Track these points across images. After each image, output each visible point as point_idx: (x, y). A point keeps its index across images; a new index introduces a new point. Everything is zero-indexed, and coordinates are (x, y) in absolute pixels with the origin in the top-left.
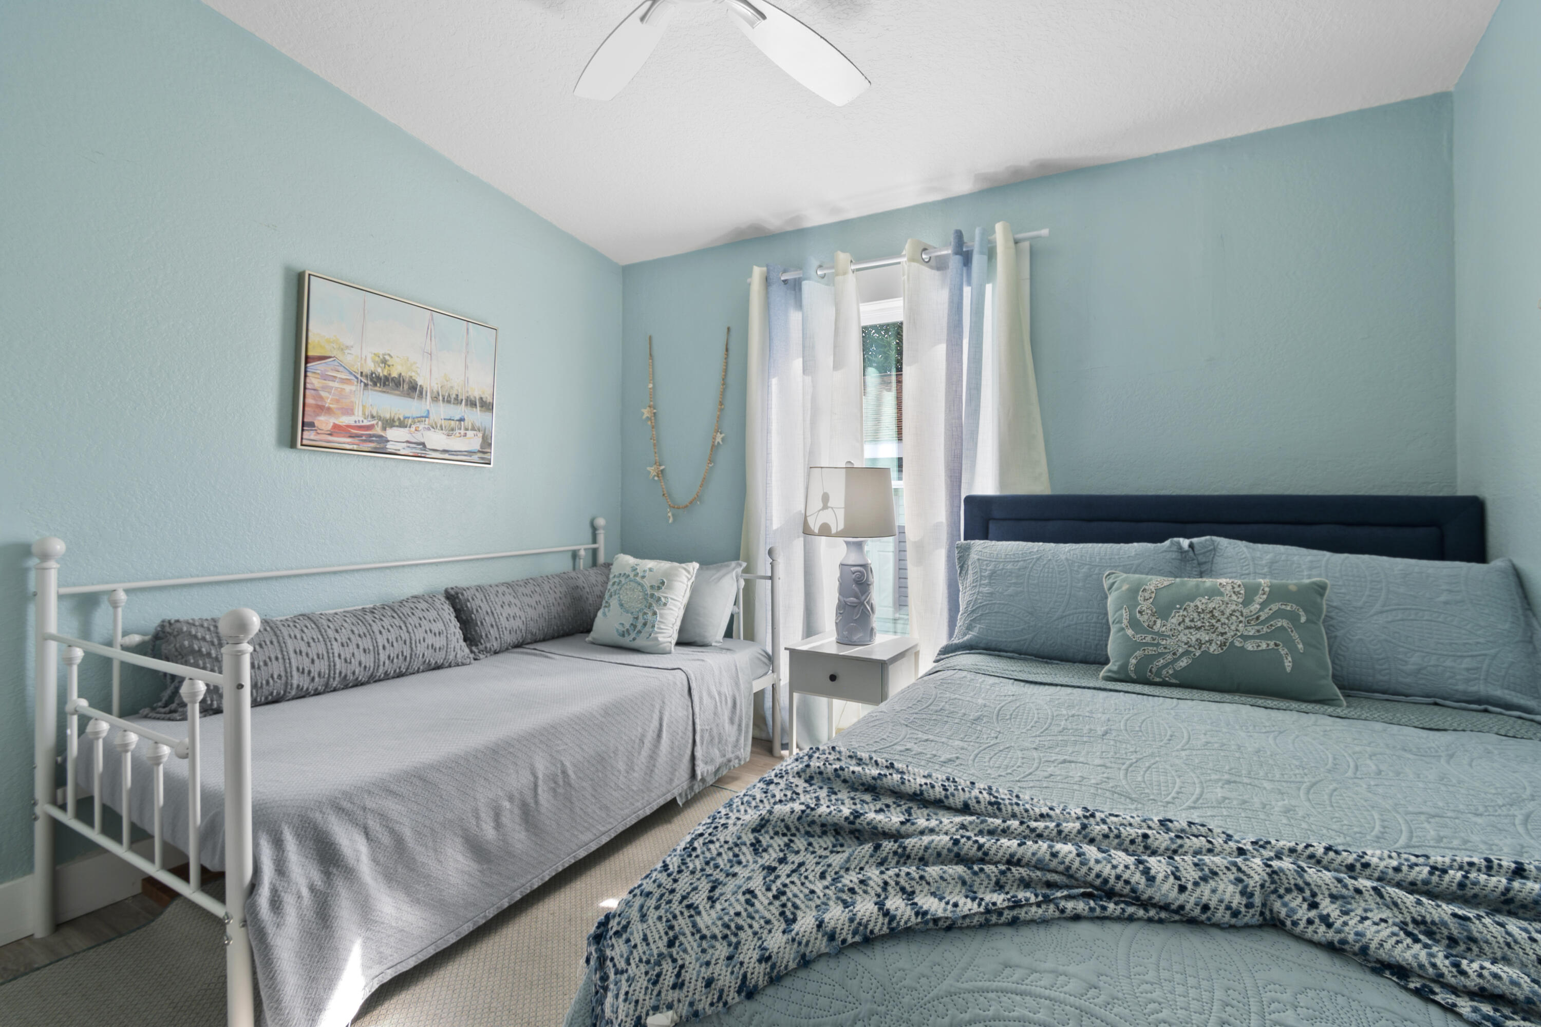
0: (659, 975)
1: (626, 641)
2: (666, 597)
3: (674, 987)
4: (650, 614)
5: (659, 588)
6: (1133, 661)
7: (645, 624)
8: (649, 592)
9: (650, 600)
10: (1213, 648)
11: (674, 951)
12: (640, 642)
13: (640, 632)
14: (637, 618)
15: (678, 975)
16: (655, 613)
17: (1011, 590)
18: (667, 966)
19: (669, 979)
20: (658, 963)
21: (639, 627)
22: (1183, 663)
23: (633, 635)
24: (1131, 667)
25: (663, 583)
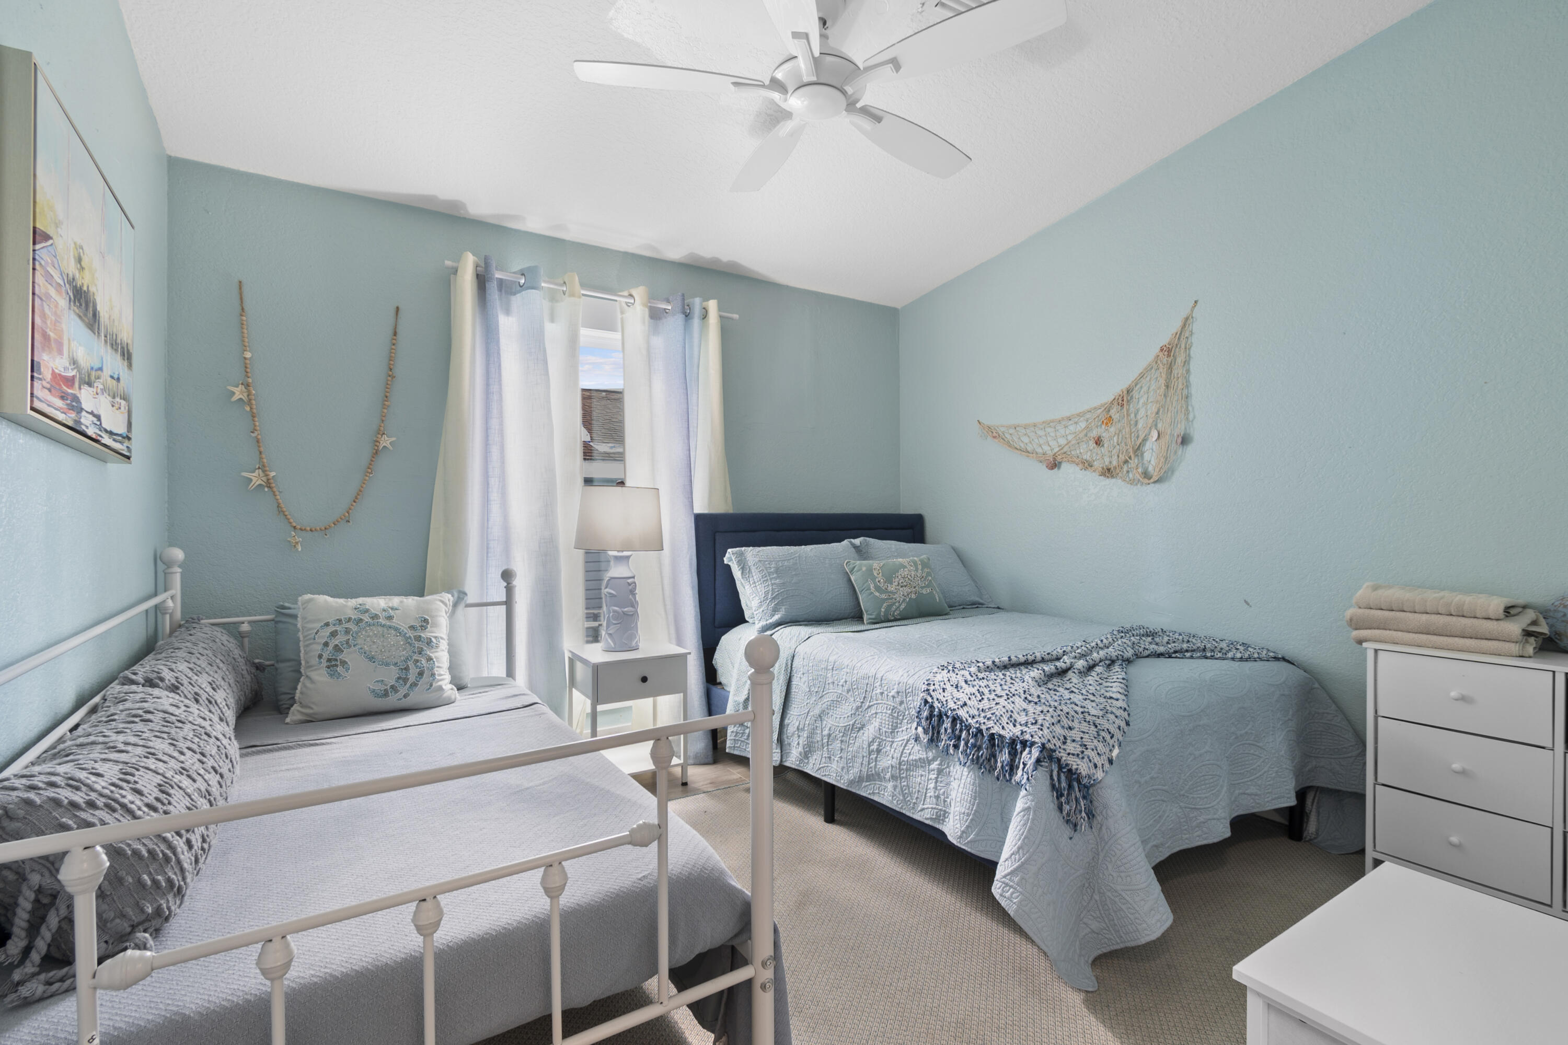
0: (1103, 738)
1: (393, 701)
2: (436, 637)
3: (1112, 737)
4: (424, 661)
5: (423, 628)
6: (883, 610)
7: (421, 674)
8: (410, 634)
9: (417, 644)
10: (913, 596)
11: (1099, 727)
12: (415, 697)
13: (414, 685)
14: (407, 669)
15: (1110, 733)
16: (430, 659)
17: (795, 580)
18: (1103, 734)
19: (1108, 737)
20: (1099, 735)
21: (412, 677)
22: (903, 606)
23: (403, 691)
24: (882, 614)
25: (426, 621)
